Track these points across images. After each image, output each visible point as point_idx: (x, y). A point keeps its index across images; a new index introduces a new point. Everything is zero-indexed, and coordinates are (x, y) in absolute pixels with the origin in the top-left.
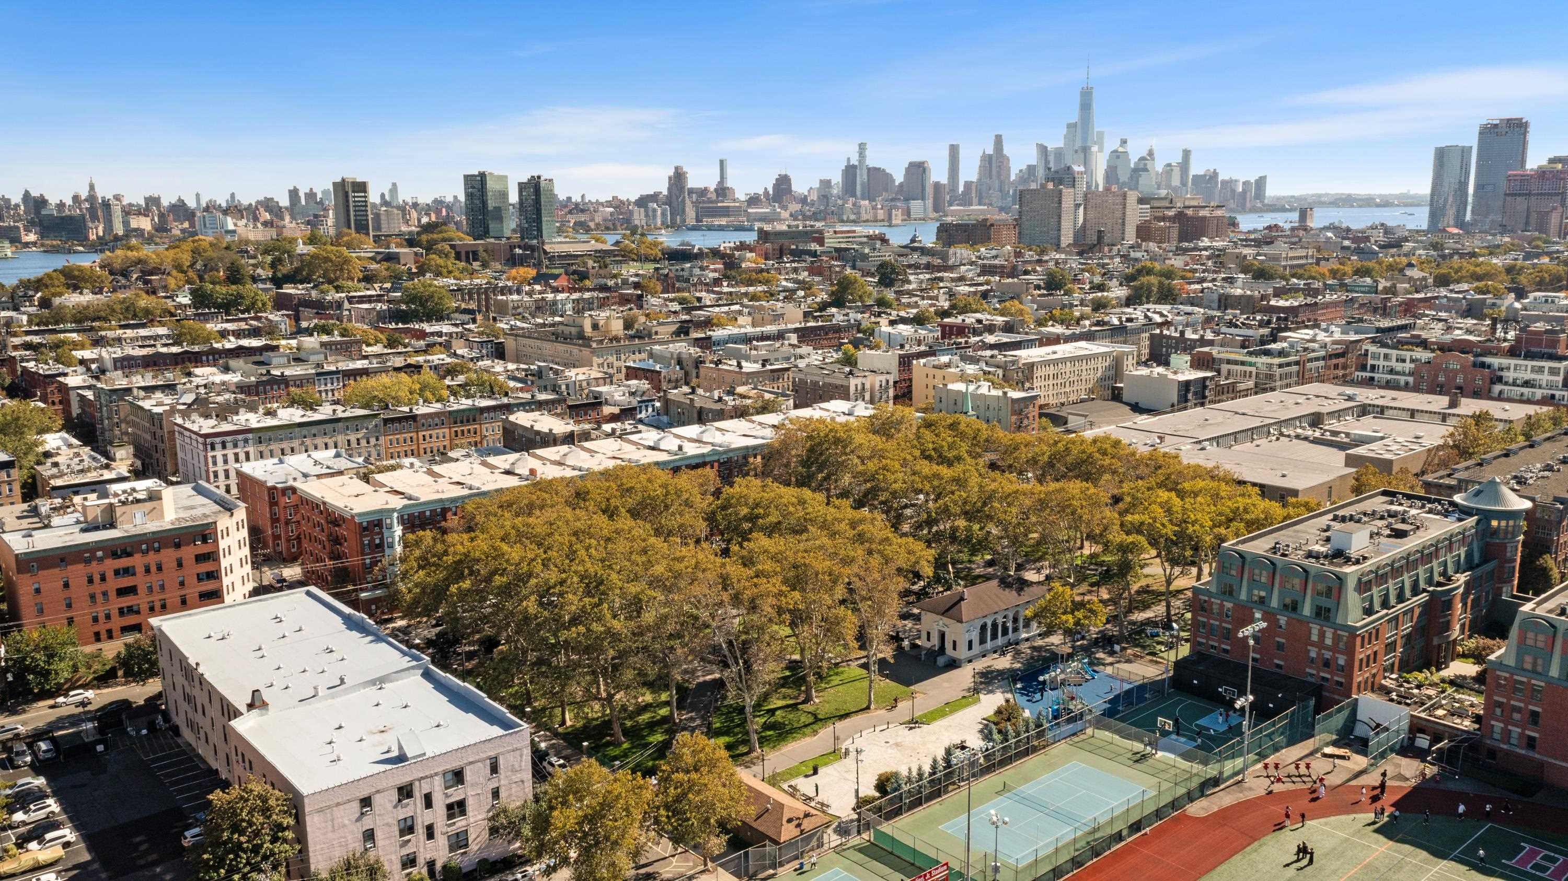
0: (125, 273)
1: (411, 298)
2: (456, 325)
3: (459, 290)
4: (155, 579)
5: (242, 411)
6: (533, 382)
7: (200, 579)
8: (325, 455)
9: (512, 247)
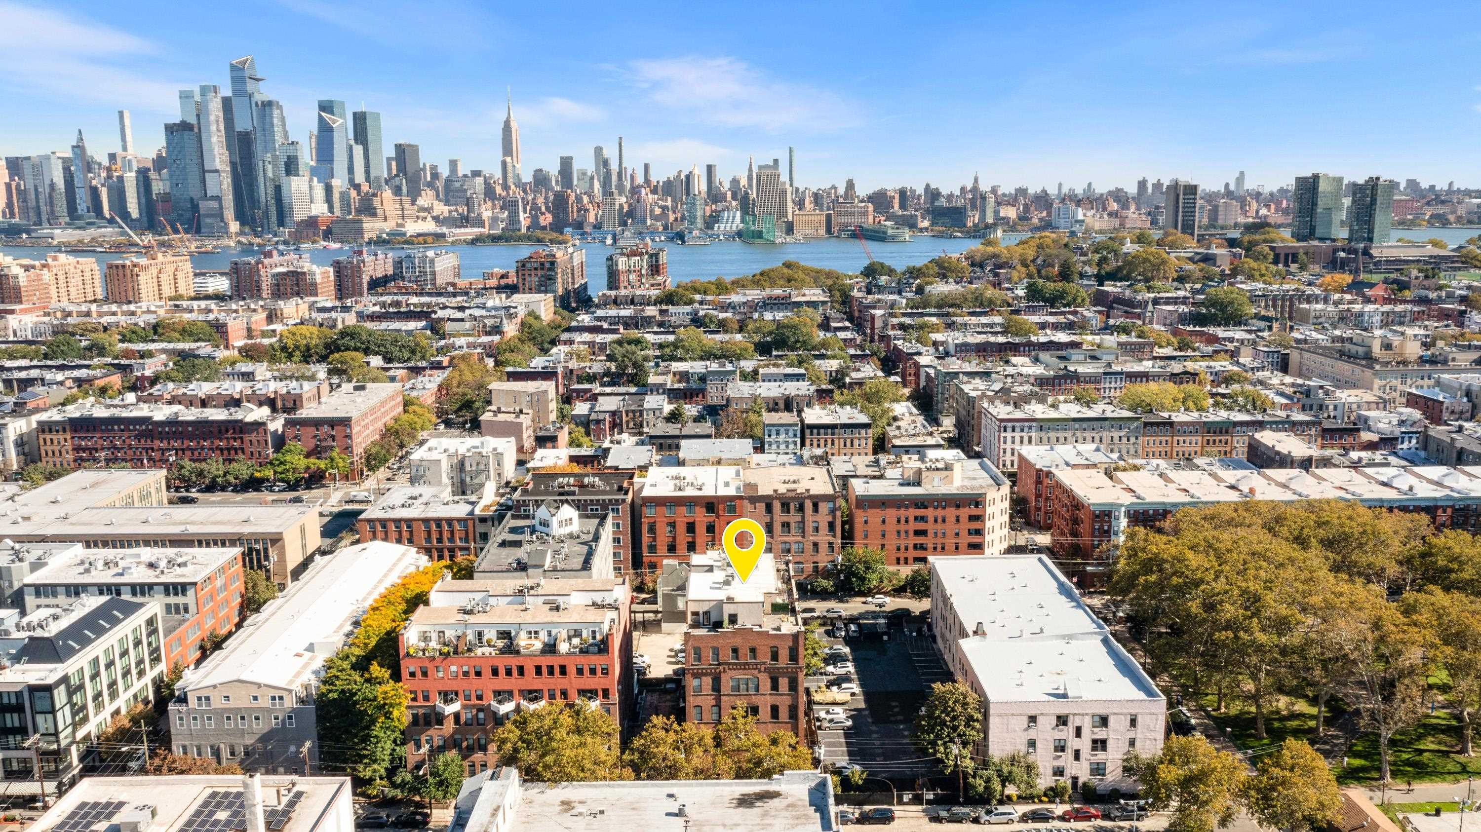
0: (982, 266)
1: (1212, 303)
2: (1249, 332)
3: (1263, 296)
4: (940, 527)
5: (1033, 401)
6: (1299, 400)
7: (970, 533)
8: (1087, 448)
9: (1335, 251)
